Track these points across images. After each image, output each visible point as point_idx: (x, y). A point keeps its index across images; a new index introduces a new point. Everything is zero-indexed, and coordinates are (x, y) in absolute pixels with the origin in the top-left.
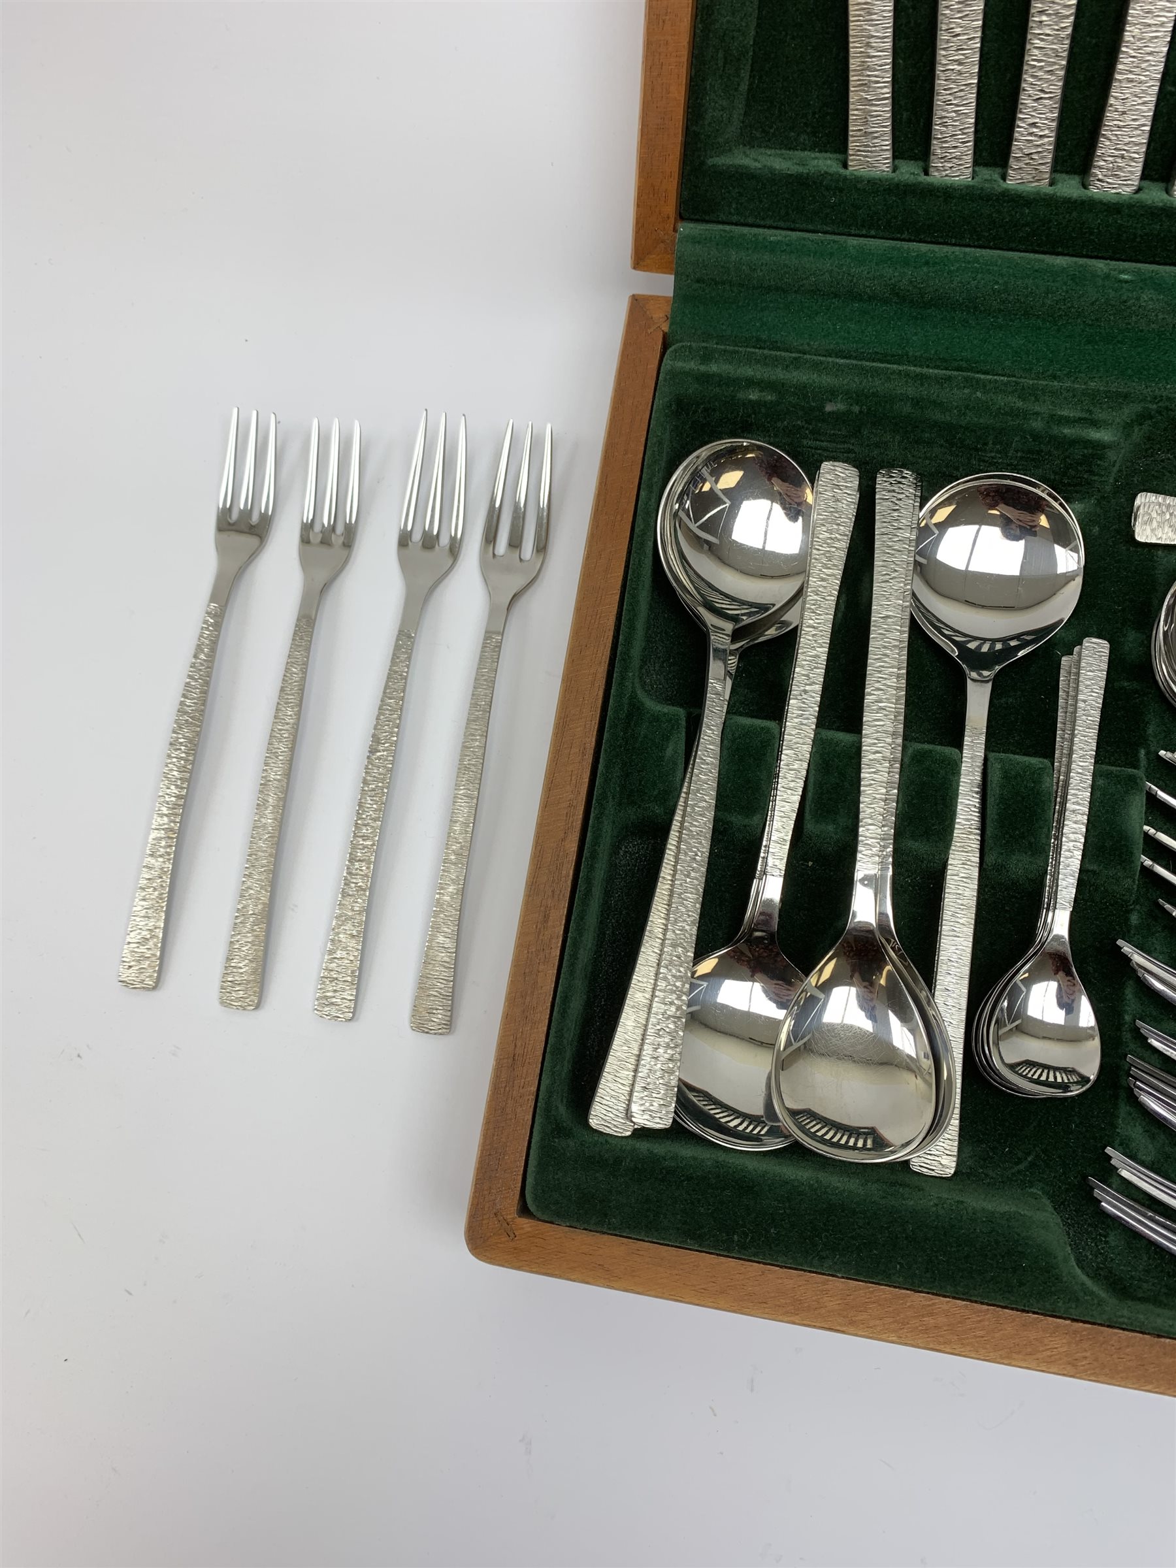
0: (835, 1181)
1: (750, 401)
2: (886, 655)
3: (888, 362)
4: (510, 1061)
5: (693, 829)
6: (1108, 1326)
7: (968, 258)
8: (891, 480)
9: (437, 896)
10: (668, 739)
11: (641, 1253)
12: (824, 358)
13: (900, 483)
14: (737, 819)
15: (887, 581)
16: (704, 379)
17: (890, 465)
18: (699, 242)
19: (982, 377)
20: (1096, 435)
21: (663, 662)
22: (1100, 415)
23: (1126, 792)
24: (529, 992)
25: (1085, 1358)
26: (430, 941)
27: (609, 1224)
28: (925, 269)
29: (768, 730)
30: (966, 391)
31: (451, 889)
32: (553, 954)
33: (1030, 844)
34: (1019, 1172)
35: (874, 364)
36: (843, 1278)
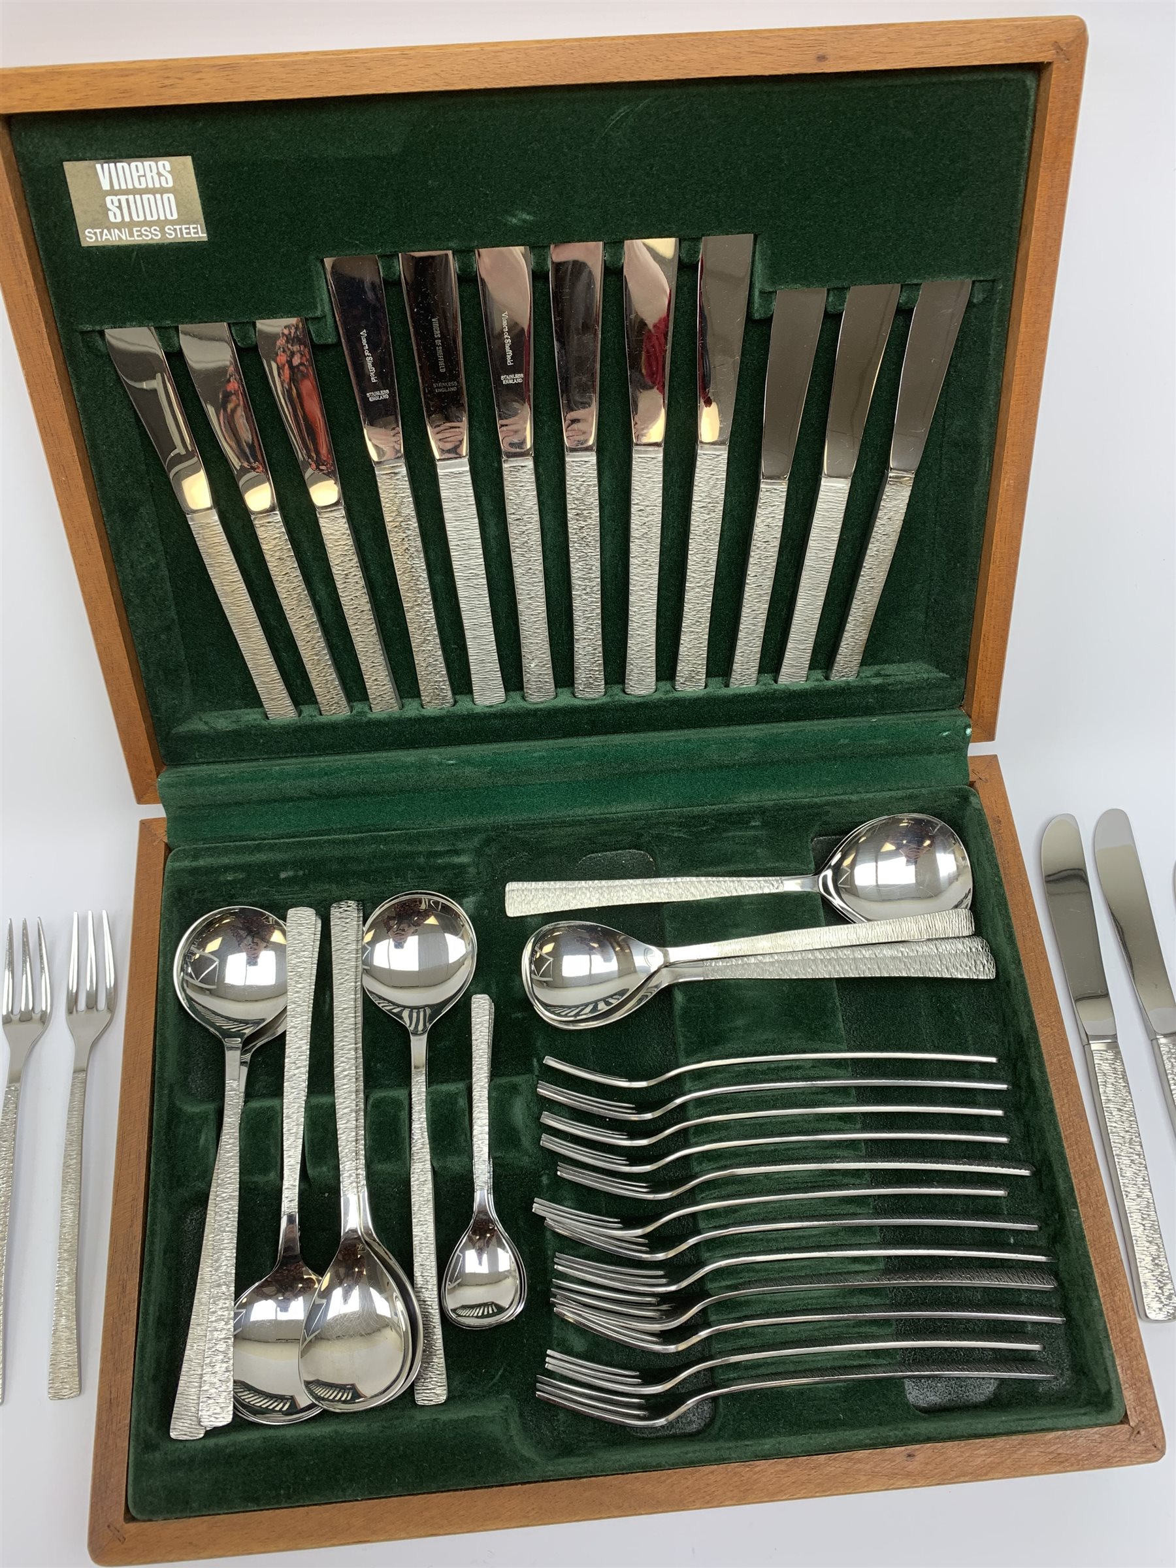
0: (348, 1428)
1: (228, 881)
2: (346, 1037)
3: (321, 835)
4: (108, 1405)
5: (224, 1195)
6: (543, 1481)
7: (352, 766)
8: (341, 910)
9: (57, 1288)
10: (200, 1132)
11: (218, 1524)
12: (277, 841)
13: (346, 911)
14: (259, 1179)
15: (342, 984)
16: (194, 871)
17: (339, 900)
18: (173, 787)
19: (383, 833)
20: (457, 860)
21: (203, 1069)
22: (460, 845)
23: (511, 1097)
24: (117, 1348)
25: (533, 1509)
26: (56, 1325)
27: (191, 1508)
28: (326, 778)
29: (271, 1108)
30: (373, 846)
31: (66, 1280)
32: (132, 1315)
33: (455, 1148)
34: (494, 1385)
35: (311, 838)
36: (362, 1500)
